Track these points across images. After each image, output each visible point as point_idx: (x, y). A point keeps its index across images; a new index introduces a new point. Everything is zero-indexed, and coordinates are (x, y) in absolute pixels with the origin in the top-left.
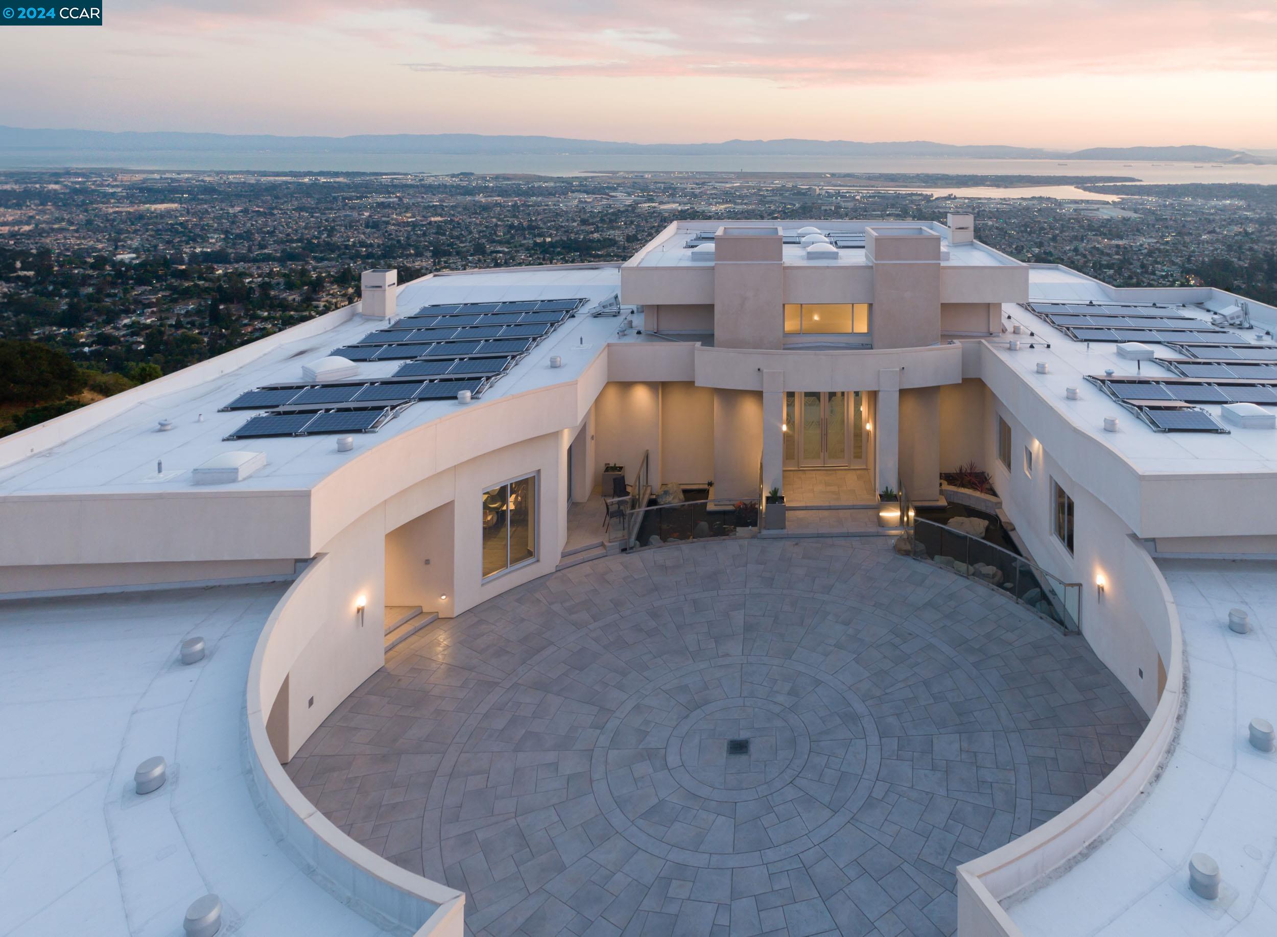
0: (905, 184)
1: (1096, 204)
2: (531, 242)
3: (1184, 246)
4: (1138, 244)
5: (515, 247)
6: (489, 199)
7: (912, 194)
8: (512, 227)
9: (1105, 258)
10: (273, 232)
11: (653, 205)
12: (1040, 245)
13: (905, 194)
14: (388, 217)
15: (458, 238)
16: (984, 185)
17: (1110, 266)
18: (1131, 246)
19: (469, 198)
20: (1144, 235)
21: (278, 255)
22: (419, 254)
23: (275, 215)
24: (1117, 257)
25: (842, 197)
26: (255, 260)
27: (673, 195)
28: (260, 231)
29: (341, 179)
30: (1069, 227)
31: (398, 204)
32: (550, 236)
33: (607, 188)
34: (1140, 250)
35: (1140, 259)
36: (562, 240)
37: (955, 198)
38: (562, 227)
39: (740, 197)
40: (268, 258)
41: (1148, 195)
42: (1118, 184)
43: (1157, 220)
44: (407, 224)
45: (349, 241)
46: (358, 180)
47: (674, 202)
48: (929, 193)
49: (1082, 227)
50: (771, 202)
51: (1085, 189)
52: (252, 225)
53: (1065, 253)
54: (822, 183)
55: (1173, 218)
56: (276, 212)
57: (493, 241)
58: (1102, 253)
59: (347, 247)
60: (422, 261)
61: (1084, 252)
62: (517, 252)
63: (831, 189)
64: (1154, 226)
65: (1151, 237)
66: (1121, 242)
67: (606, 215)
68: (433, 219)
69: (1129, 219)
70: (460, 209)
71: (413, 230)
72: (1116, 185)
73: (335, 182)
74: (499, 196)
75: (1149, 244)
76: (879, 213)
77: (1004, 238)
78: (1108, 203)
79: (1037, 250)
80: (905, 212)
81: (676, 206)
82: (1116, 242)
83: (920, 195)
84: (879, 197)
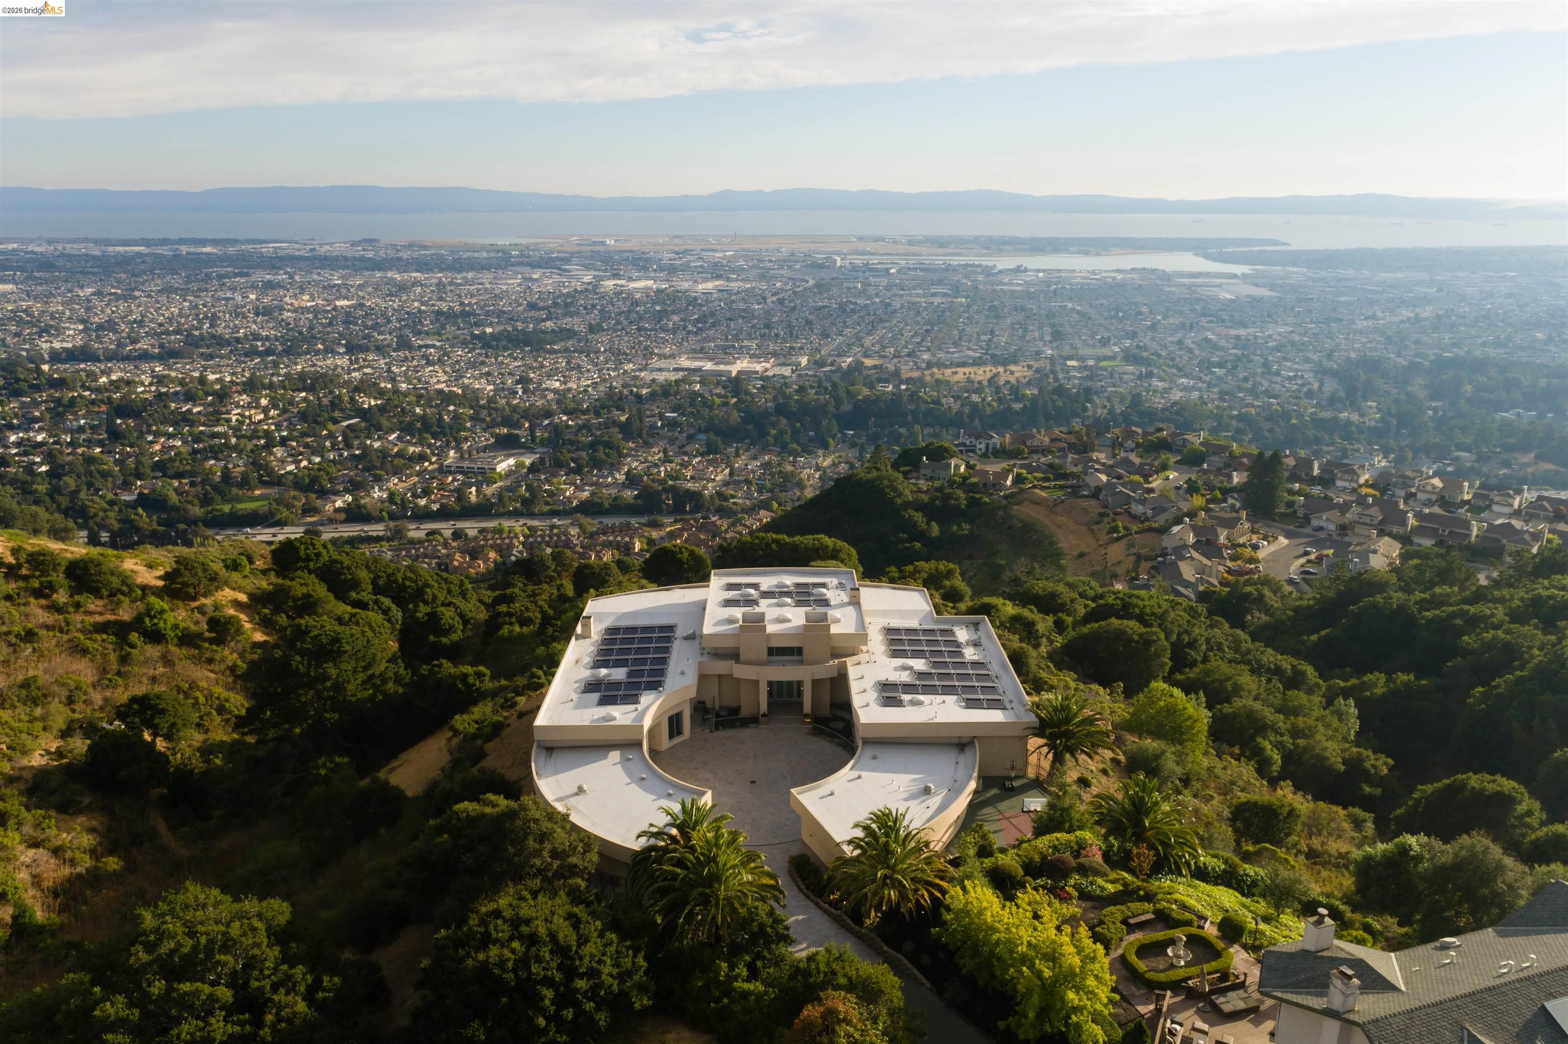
0: (959, 251)
1: (1218, 277)
2: (467, 333)
3: (1327, 337)
4: (1266, 334)
5: (449, 339)
6: (406, 276)
8: (439, 313)
9: (1216, 353)
11: (620, 282)
12: (1133, 335)
13: (958, 265)
14: (281, 300)
15: (374, 328)
16: (1067, 251)
17: (1220, 364)
18: (1256, 337)
19: (379, 274)
20: (1276, 322)
21: (157, 350)
23: (137, 298)
24: (1235, 351)
25: (872, 269)
26: (128, 358)
27: (647, 269)
28: (124, 319)
30: (1175, 311)
31: (290, 283)
32: (491, 325)
33: (558, 259)
34: (1267, 342)
35: (1264, 355)
36: (506, 330)
37: (1026, 270)
38: (504, 312)
39: (734, 270)
40: (143, 355)
43: (1299, 301)
44: (307, 310)
45: (238, 332)
47: (648, 279)
48: (990, 264)
49: (1194, 311)
50: (776, 278)
51: (1207, 257)
52: (112, 312)
54: (846, 250)
57: (418, 333)
58: (1215, 346)
59: (236, 340)
60: (334, 359)
61: (1191, 346)
62: (452, 346)
63: (858, 261)
64: (1292, 308)
65: (1287, 324)
66: (1242, 332)
67: (558, 297)
68: (338, 303)
69: (1261, 299)
70: (371, 290)
71: (316, 317)
74: (418, 271)
75: (1280, 334)
76: (921, 291)
77: (1087, 326)
78: (1235, 276)
79: (1128, 343)
80: (956, 289)
81: (650, 283)
82: (1236, 332)
83: (977, 266)
84: (922, 270)
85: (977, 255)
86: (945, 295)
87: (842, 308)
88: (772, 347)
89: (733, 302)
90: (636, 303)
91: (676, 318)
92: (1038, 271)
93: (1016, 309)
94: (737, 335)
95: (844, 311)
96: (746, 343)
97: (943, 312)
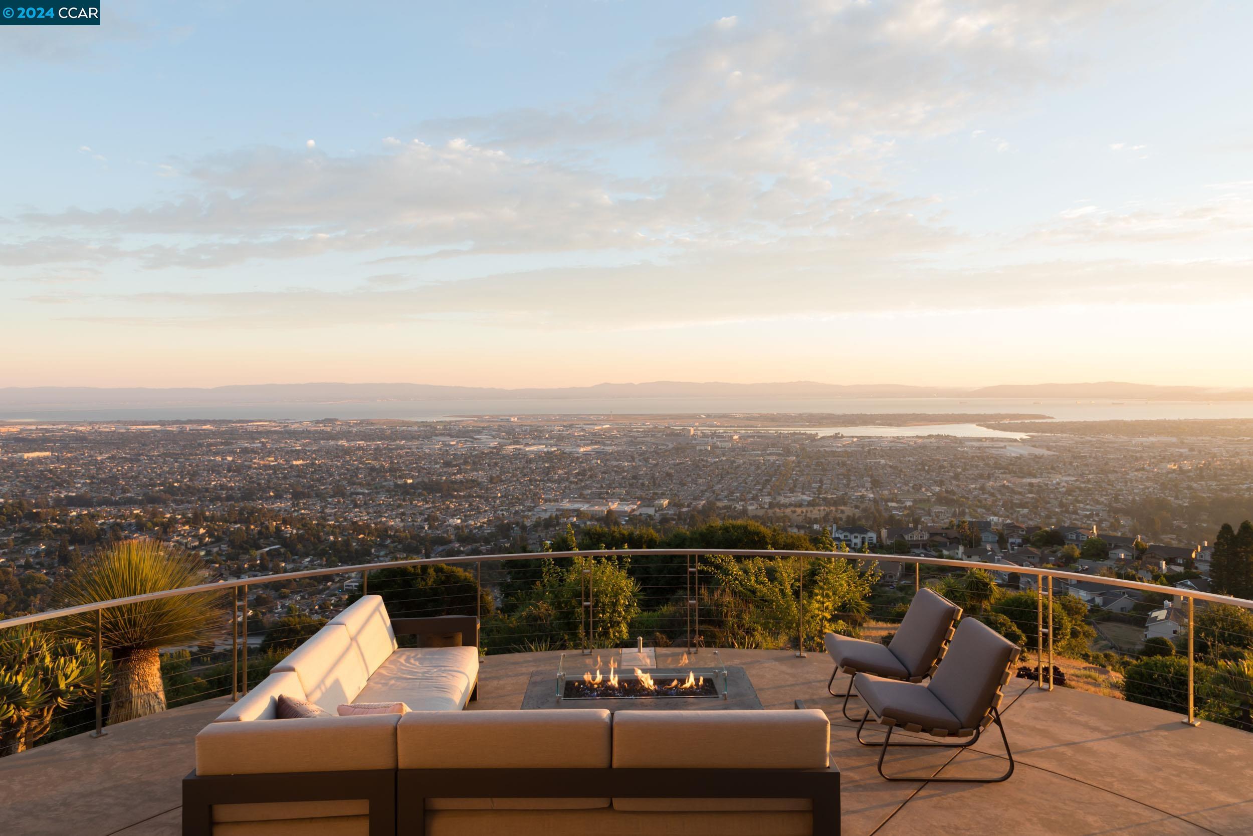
0: (787, 424)
1: (1002, 441)
2: (392, 483)
3: (1109, 485)
4: (1054, 482)
5: (376, 488)
6: (352, 444)
7: (795, 434)
8: (373, 469)
9: (1016, 497)
10: (137, 477)
11: (518, 447)
12: (941, 483)
13: (788, 434)
14: (251, 461)
15: (318, 480)
16: (874, 424)
17: (1022, 505)
18: (1047, 485)
19: (332, 443)
20: (1061, 473)
21: (140, 498)
22: (279, 497)
23: (139, 460)
24: (1030, 496)
25: (718, 437)
26: (116, 504)
27: (540, 438)
28: (124, 476)
29: (208, 427)
30: (972, 466)
31: (261, 449)
32: (412, 477)
33: (472, 431)
34: (1057, 488)
35: (1057, 498)
36: (424, 482)
37: (842, 437)
38: (424, 469)
39: (609, 438)
40: (131, 502)
41: (1062, 432)
42: (1026, 421)
43: (1075, 458)
44: (270, 467)
45: (210, 484)
46: (223, 428)
47: (540, 444)
48: (813, 432)
49: (987, 465)
50: (643, 443)
51: (989, 427)
52: (118, 471)
53: (970, 491)
54: (697, 424)
55: (1094, 455)
56: (142, 457)
57: (352, 484)
58: (1013, 492)
59: (207, 490)
60: (281, 503)
61: (992, 491)
62: (378, 493)
63: (707, 430)
64: (1071, 464)
65: (1069, 475)
66: (1034, 481)
67: (469, 457)
68: (295, 463)
69: (1041, 457)
70: (323, 453)
71: (275, 472)
72: (1024, 423)
73: (201, 430)
74: (362, 440)
75: (1066, 482)
76: (759, 452)
77: (900, 477)
78: (1016, 440)
79: (937, 489)
80: (788, 452)
81: (542, 447)
82: (1029, 480)
83: (803, 434)
84: (758, 437)
85: (802, 426)
86: (779, 455)
87: (696, 465)
88: (639, 493)
89: (607, 460)
90: (529, 461)
91: (560, 472)
92: (853, 437)
93: (838, 464)
94: (610, 484)
95: (698, 466)
96: (617, 490)
97: (779, 466)
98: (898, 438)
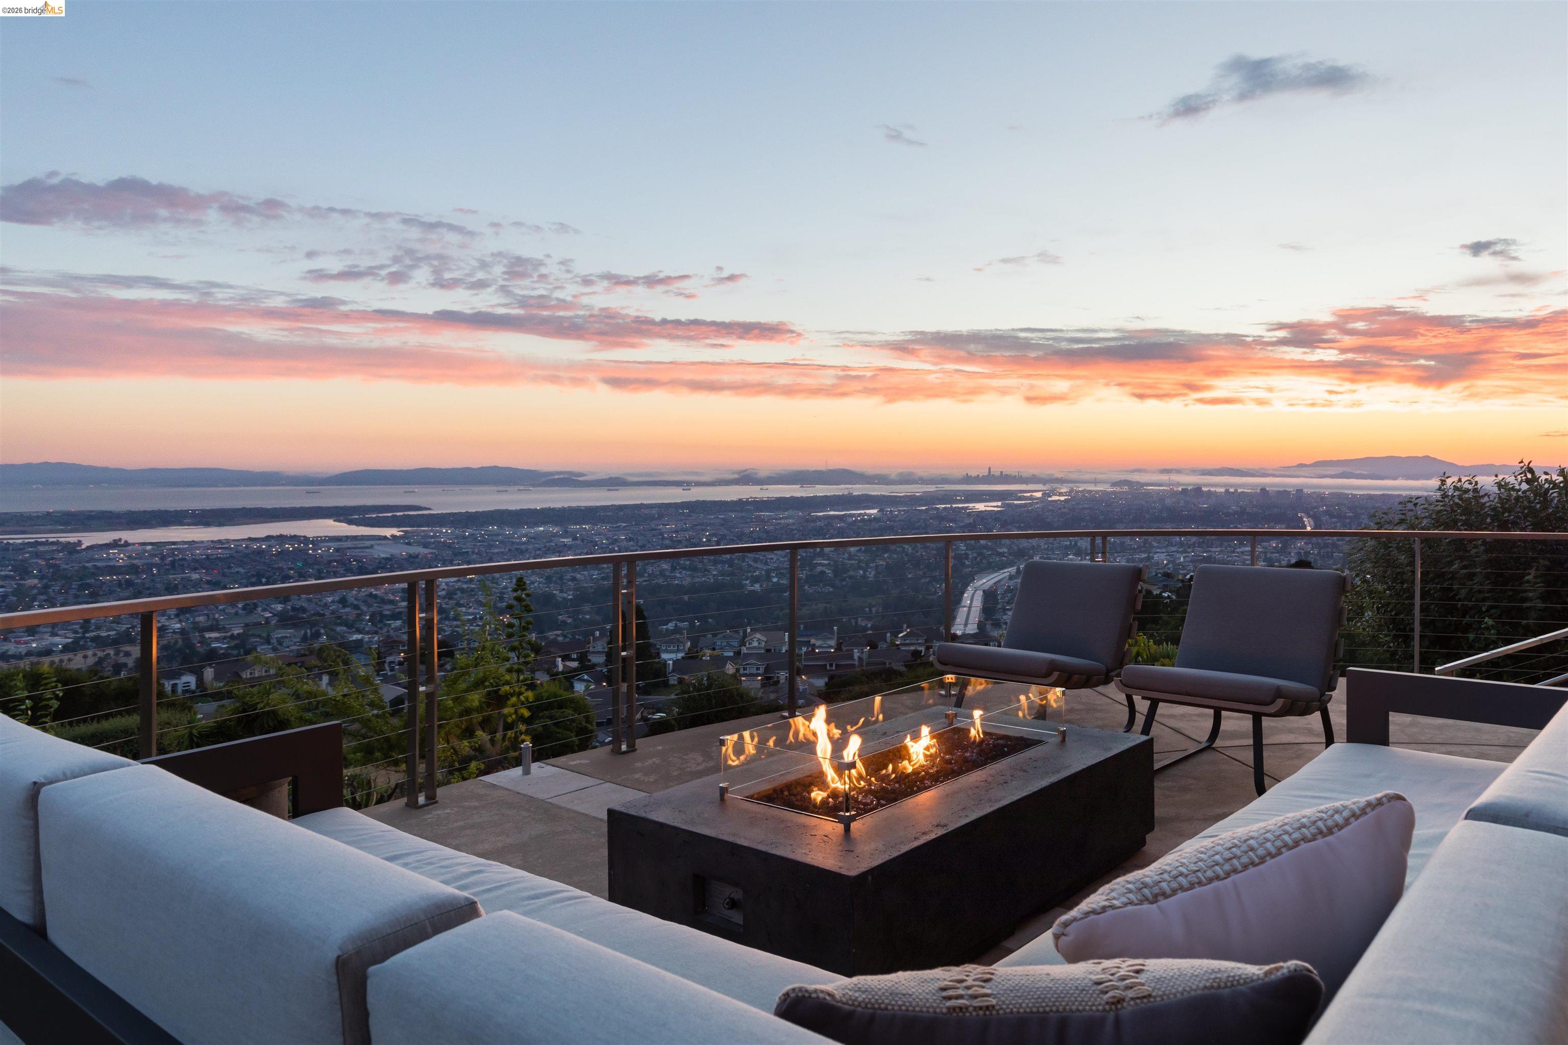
0: (19, 529)
1: (366, 540)
7: (36, 544)
13: (22, 544)
37: (127, 545)
41: (441, 526)
42: (398, 514)
43: (455, 555)
51: (350, 522)
53: (326, 606)
55: (476, 551)
58: (383, 601)
69: (417, 556)
72: (396, 516)
75: (447, 584)
79: (279, 607)
83: (52, 544)
85: (50, 531)
98: (220, 541)
